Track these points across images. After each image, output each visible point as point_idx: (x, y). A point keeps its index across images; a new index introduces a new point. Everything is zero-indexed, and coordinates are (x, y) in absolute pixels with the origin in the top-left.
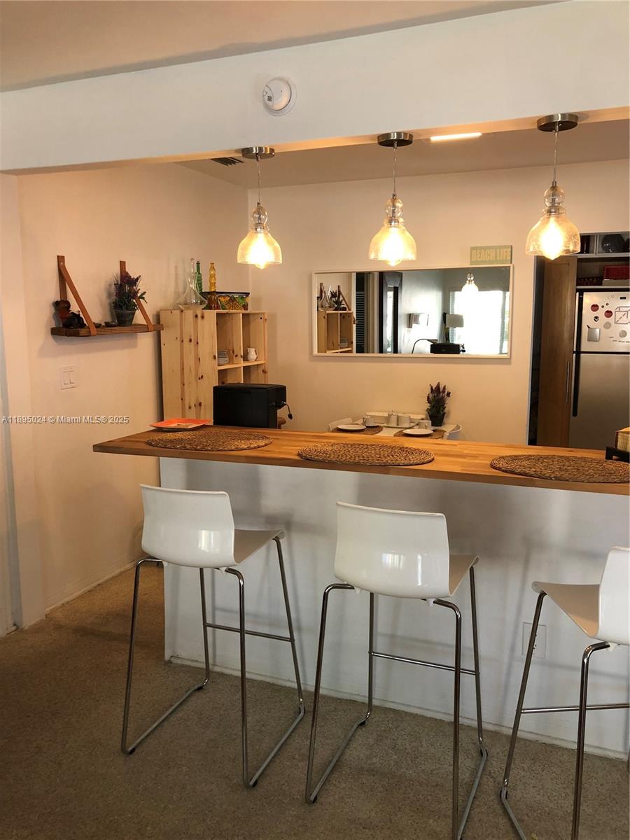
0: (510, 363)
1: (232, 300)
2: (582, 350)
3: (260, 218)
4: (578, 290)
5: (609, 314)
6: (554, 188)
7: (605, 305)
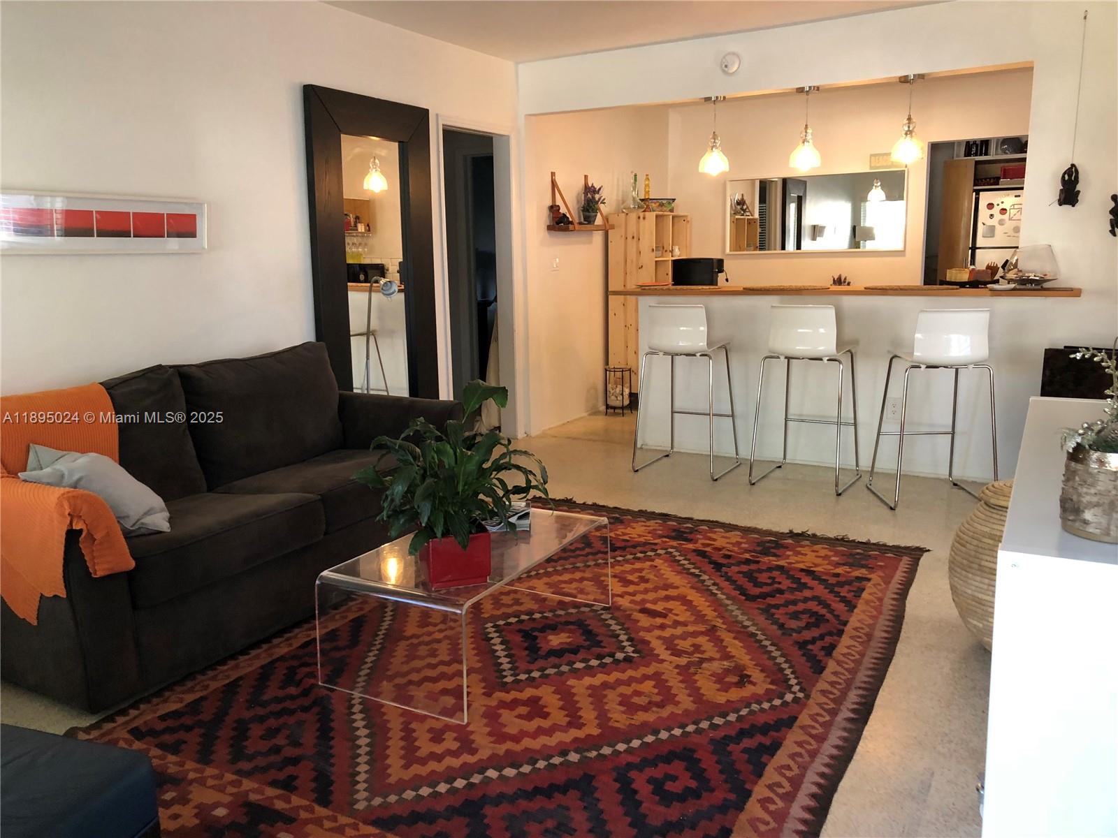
0: (904, 255)
1: (662, 205)
2: (978, 246)
3: (714, 142)
4: (975, 191)
5: (1003, 211)
6: (909, 119)
7: (1000, 204)
